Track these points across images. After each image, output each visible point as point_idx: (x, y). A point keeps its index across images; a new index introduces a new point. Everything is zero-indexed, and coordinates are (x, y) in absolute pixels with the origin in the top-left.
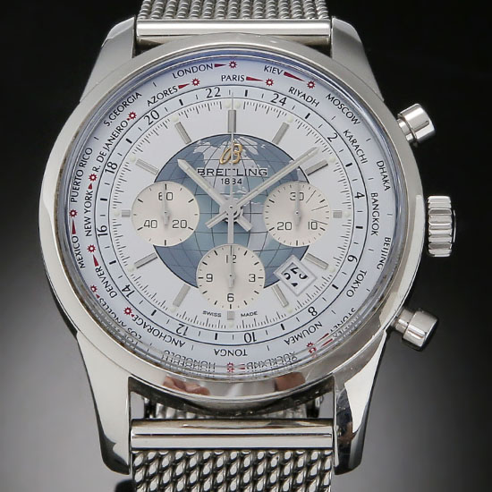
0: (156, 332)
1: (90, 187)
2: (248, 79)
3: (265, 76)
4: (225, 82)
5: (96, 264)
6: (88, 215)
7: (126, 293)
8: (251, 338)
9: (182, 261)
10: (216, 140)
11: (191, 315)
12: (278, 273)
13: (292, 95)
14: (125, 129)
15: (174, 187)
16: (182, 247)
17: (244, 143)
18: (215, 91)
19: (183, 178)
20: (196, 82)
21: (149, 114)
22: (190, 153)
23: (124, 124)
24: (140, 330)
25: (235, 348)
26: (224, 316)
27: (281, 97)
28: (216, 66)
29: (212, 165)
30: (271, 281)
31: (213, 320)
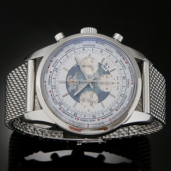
0: (123, 103)
1: (81, 120)
2: (50, 78)
3: (49, 73)
4: (50, 84)
5: (103, 118)
6: (89, 120)
7: (112, 110)
8: (124, 78)
9: (102, 96)
10: (68, 86)
11: (118, 94)
12: (106, 70)
13: (55, 66)
14: (64, 110)
15: (81, 98)
16: (98, 96)
17: (69, 79)
18: (53, 87)
19: (78, 95)
20: (50, 92)
21: (60, 104)
22: (71, 93)
23: (62, 111)
24: (122, 107)
25: (127, 82)
26: (118, 85)
27: (55, 69)
28: (45, 86)
29: (75, 87)
30: (108, 73)
31: (119, 87)
